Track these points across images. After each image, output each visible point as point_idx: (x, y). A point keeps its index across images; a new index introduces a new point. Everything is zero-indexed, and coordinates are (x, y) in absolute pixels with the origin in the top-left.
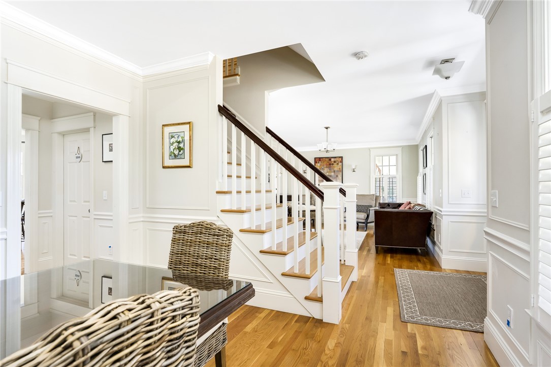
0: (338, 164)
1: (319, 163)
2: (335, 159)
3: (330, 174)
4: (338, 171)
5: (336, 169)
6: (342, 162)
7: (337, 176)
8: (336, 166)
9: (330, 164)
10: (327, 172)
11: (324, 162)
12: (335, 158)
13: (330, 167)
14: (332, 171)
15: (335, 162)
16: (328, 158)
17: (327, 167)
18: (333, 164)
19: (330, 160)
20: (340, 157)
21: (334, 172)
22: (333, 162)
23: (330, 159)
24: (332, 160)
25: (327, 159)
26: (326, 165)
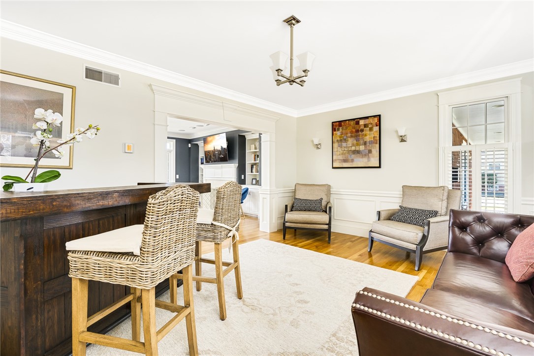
0: (371, 129)
1: (338, 130)
2: (367, 121)
3: (357, 149)
4: (371, 142)
5: (368, 139)
6: (379, 124)
7: (370, 151)
8: (368, 132)
9: (357, 131)
10: (353, 145)
11: (346, 128)
12: (367, 118)
13: (356, 136)
14: (361, 142)
15: (366, 126)
16: (354, 119)
17: (352, 137)
18: (362, 131)
19: (358, 123)
20: (375, 116)
21: (365, 143)
22: (362, 127)
23: (357, 121)
24: (362, 122)
25: (352, 123)
26: (351, 132)
